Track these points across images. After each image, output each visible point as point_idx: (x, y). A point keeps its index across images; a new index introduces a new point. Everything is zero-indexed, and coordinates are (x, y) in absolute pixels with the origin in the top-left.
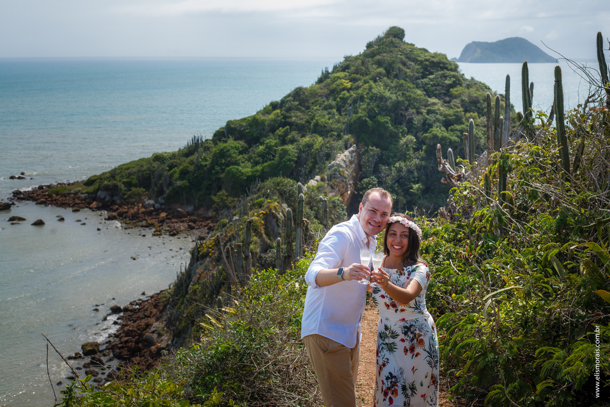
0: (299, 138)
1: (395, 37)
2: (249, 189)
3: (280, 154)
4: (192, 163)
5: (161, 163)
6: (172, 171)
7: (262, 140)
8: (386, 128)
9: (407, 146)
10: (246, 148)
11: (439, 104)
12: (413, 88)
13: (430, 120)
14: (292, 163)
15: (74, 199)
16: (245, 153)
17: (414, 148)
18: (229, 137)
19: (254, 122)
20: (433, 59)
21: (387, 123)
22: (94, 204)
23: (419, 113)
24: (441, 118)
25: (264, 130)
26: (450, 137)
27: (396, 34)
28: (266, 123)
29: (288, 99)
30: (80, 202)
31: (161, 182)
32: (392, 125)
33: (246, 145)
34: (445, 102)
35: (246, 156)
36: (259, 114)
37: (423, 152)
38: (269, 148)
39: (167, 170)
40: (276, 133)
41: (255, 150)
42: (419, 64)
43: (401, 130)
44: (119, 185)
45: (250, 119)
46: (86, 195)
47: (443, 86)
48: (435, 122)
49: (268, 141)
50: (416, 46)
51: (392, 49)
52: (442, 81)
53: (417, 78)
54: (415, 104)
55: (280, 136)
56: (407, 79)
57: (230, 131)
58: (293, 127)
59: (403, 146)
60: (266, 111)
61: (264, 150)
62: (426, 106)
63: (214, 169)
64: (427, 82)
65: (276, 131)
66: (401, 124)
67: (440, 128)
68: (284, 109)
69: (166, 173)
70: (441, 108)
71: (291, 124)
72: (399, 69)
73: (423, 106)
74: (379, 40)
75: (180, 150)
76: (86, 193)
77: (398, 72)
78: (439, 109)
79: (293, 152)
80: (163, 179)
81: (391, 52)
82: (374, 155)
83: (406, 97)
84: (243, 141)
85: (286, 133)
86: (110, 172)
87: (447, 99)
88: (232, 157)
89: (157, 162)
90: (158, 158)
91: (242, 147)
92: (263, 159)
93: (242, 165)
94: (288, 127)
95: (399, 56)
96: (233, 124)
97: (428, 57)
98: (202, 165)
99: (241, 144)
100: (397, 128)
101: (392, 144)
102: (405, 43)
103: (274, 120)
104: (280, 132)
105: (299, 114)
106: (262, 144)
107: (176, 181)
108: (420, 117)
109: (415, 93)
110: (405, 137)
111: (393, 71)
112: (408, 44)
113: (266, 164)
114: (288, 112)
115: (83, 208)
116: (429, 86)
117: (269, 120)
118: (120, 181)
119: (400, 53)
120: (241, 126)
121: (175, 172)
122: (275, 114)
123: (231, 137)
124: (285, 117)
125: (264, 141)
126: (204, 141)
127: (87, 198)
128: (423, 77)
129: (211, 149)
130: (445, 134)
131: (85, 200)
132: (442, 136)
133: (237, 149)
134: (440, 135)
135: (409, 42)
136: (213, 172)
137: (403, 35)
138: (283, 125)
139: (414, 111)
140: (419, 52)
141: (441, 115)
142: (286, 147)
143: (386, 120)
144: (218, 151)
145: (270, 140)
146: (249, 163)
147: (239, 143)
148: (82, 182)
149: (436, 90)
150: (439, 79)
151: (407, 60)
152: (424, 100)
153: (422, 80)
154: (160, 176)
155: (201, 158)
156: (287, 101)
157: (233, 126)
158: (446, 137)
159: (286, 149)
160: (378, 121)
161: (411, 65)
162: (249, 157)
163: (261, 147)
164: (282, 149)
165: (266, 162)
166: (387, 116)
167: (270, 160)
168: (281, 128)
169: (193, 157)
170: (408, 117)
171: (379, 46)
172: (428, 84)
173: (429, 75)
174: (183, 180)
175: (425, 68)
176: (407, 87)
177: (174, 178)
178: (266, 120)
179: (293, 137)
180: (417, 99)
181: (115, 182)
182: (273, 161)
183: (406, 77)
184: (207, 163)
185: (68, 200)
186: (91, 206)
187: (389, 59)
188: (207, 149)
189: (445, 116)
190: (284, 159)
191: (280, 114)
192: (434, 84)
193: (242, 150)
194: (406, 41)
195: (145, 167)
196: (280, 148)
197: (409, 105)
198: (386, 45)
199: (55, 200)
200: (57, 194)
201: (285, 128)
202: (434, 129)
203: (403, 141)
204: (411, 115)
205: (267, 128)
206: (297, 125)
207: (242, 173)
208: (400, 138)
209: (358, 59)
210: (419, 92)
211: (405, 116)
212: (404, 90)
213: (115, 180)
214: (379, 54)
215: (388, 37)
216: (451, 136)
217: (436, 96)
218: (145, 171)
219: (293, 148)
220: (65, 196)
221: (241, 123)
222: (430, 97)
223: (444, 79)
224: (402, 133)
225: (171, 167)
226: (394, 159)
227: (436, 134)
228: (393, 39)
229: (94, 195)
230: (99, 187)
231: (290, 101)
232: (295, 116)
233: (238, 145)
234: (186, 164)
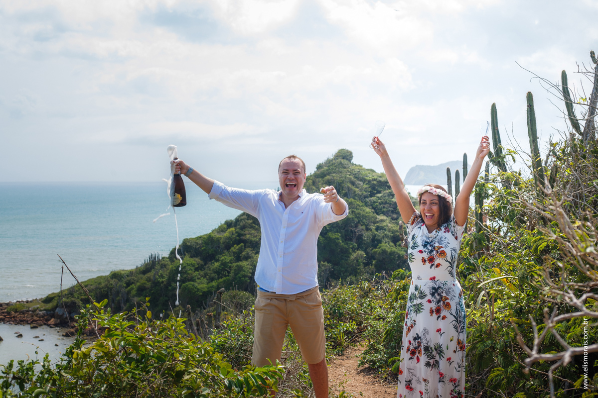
0: (253, 255)
1: (343, 159)
2: (206, 304)
3: (235, 270)
4: (149, 280)
5: (119, 280)
6: (129, 288)
7: (217, 257)
8: (337, 244)
9: (357, 261)
10: (202, 265)
11: (387, 221)
12: (362, 206)
13: (379, 236)
14: (247, 278)
15: (32, 316)
16: (201, 270)
17: (364, 263)
18: (185, 255)
19: (209, 240)
20: (381, 179)
21: (338, 239)
22: (52, 321)
23: (368, 229)
24: (389, 234)
25: (219, 247)
26: (399, 252)
27: (345, 156)
28: (221, 241)
29: (242, 218)
30: (38, 319)
31: (118, 298)
32: (343, 241)
33: (202, 262)
34: (393, 219)
35: (202, 273)
36: (214, 232)
37: (373, 267)
38: (224, 264)
39: (124, 287)
40: (230, 250)
41: (211, 266)
42: (367, 184)
43: (351, 246)
44: (77, 302)
45: (205, 237)
46: (45, 312)
47: (390, 204)
48: (383, 237)
49: (223, 258)
50: (363, 167)
51: (341, 169)
52: (389, 199)
53: (366, 197)
54: (365, 221)
55: (234, 253)
56: (356, 198)
57: (187, 248)
58: (247, 244)
59: (354, 261)
60: (221, 230)
61: (219, 267)
62: (375, 223)
63: (170, 286)
64: (375, 200)
65: (230, 248)
66: (351, 240)
67: (389, 244)
68: (238, 227)
69: (123, 290)
70: (389, 225)
71: (245, 242)
72: (349, 188)
73: (372, 223)
74: (329, 162)
75: (137, 268)
76: (44, 310)
77: (347, 191)
78: (387, 226)
79: (247, 268)
80: (120, 295)
81: (341, 172)
82: (326, 270)
83: (355, 214)
84: (199, 258)
85: (241, 251)
86: (68, 290)
87: (395, 216)
88: (188, 274)
89: (114, 279)
90: (115, 276)
91: (198, 264)
92: (218, 275)
93: (198, 281)
94: (242, 244)
95: (348, 176)
96: (189, 242)
97: (375, 177)
98: (159, 282)
99: (196, 261)
100: (347, 244)
101: (343, 259)
102: (353, 164)
103: (229, 238)
104: (235, 248)
105: (253, 232)
106: (217, 261)
107: (133, 297)
108: (369, 233)
109: (364, 211)
110: (355, 252)
111: (342, 190)
112: (356, 165)
113: (221, 280)
114: (242, 230)
115: (41, 325)
116: (377, 204)
117: (224, 238)
118: (78, 298)
119: (349, 174)
120: (197, 243)
121: (133, 289)
122: (230, 232)
123: (187, 254)
124: (239, 235)
125: (219, 258)
126: (161, 258)
127: (45, 315)
128: (371, 196)
129: (167, 267)
130: (394, 249)
131: (43, 317)
132: (391, 251)
133: (193, 266)
134: (389, 250)
135: (357, 164)
136: (170, 288)
137: (352, 157)
138: (238, 242)
139: (364, 227)
140: (367, 172)
141: (389, 231)
142: (240, 263)
143: (337, 236)
144: (174, 268)
145: (226, 257)
146: (205, 280)
147: (195, 260)
148: (40, 300)
149: (384, 207)
150: (387, 197)
151: (356, 179)
152: (373, 217)
153: (370, 199)
154: (118, 293)
155: (158, 275)
156: (241, 220)
157: (189, 244)
158: (394, 252)
159: (241, 265)
160: (329, 238)
161: (359, 184)
162: (205, 274)
163: (217, 264)
164: (237, 266)
165: (222, 278)
166: (337, 232)
167: (226, 276)
168: (235, 245)
169: (150, 274)
170: (357, 234)
171: (328, 167)
172: (376, 202)
173: (376, 193)
174: (140, 297)
175: (373, 187)
176: (356, 205)
177: (131, 295)
178: (221, 238)
179: (248, 254)
180: (366, 216)
181: (73, 299)
182: (228, 277)
183: (355, 196)
184: (164, 280)
185: (27, 317)
186: (49, 323)
187: (338, 179)
188: (163, 266)
189: (393, 232)
190: (239, 275)
191: (234, 232)
192: (382, 202)
193: (198, 268)
194: (354, 163)
195: (103, 285)
196: (235, 264)
197: (359, 222)
198: (336, 166)
199: (14, 317)
200: (16, 312)
201: (239, 246)
202: (383, 244)
203: (353, 256)
204: (361, 232)
205: (222, 246)
206: (251, 242)
207: (198, 289)
208: (351, 254)
209: (309, 179)
210: (368, 210)
211: (355, 232)
212: (354, 208)
213: (73, 297)
214: (329, 174)
215: (337, 159)
216: (399, 250)
217: (384, 213)
218: (103, 288)
219: (248, 265)
220: (23, 313)
221: (197, 241)
222: (378, 214)
223: (391, 197)
224: (352, 248)
225: (128, 284)
226: (345, 274)
227: (385, 249)
228: (342, 160)
229: (52, 312)
230: (57, 304)
231: (244, 219)
232: (249, 234)
233: (194, 262)
234: (143, 281)
